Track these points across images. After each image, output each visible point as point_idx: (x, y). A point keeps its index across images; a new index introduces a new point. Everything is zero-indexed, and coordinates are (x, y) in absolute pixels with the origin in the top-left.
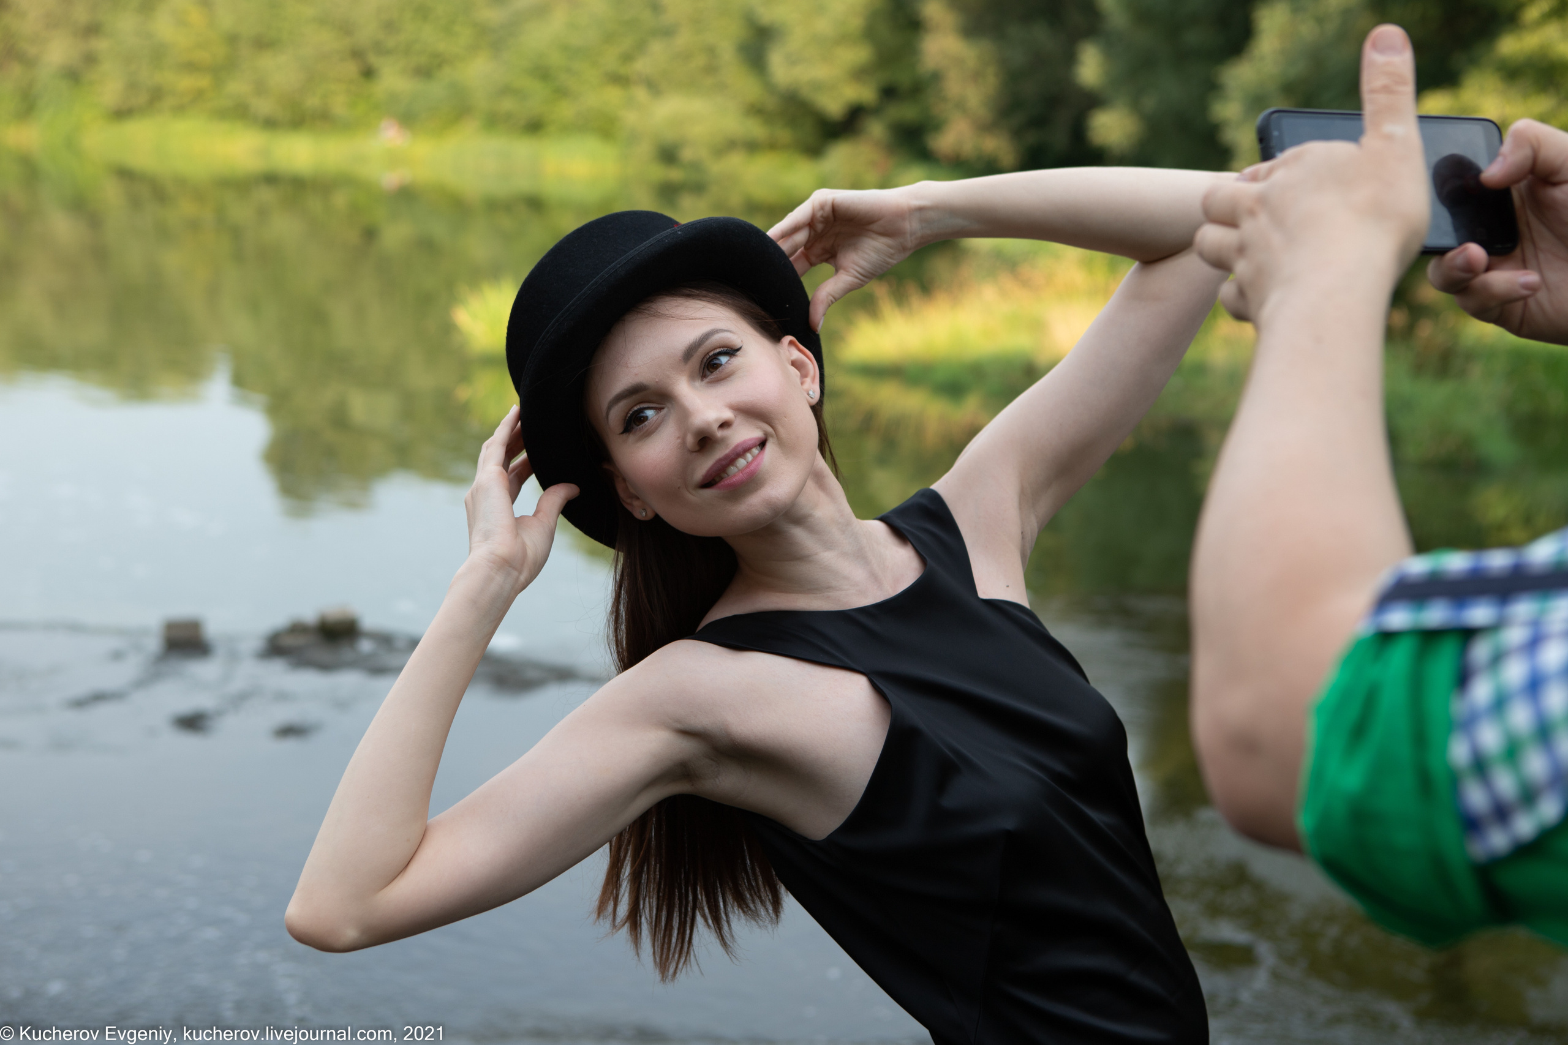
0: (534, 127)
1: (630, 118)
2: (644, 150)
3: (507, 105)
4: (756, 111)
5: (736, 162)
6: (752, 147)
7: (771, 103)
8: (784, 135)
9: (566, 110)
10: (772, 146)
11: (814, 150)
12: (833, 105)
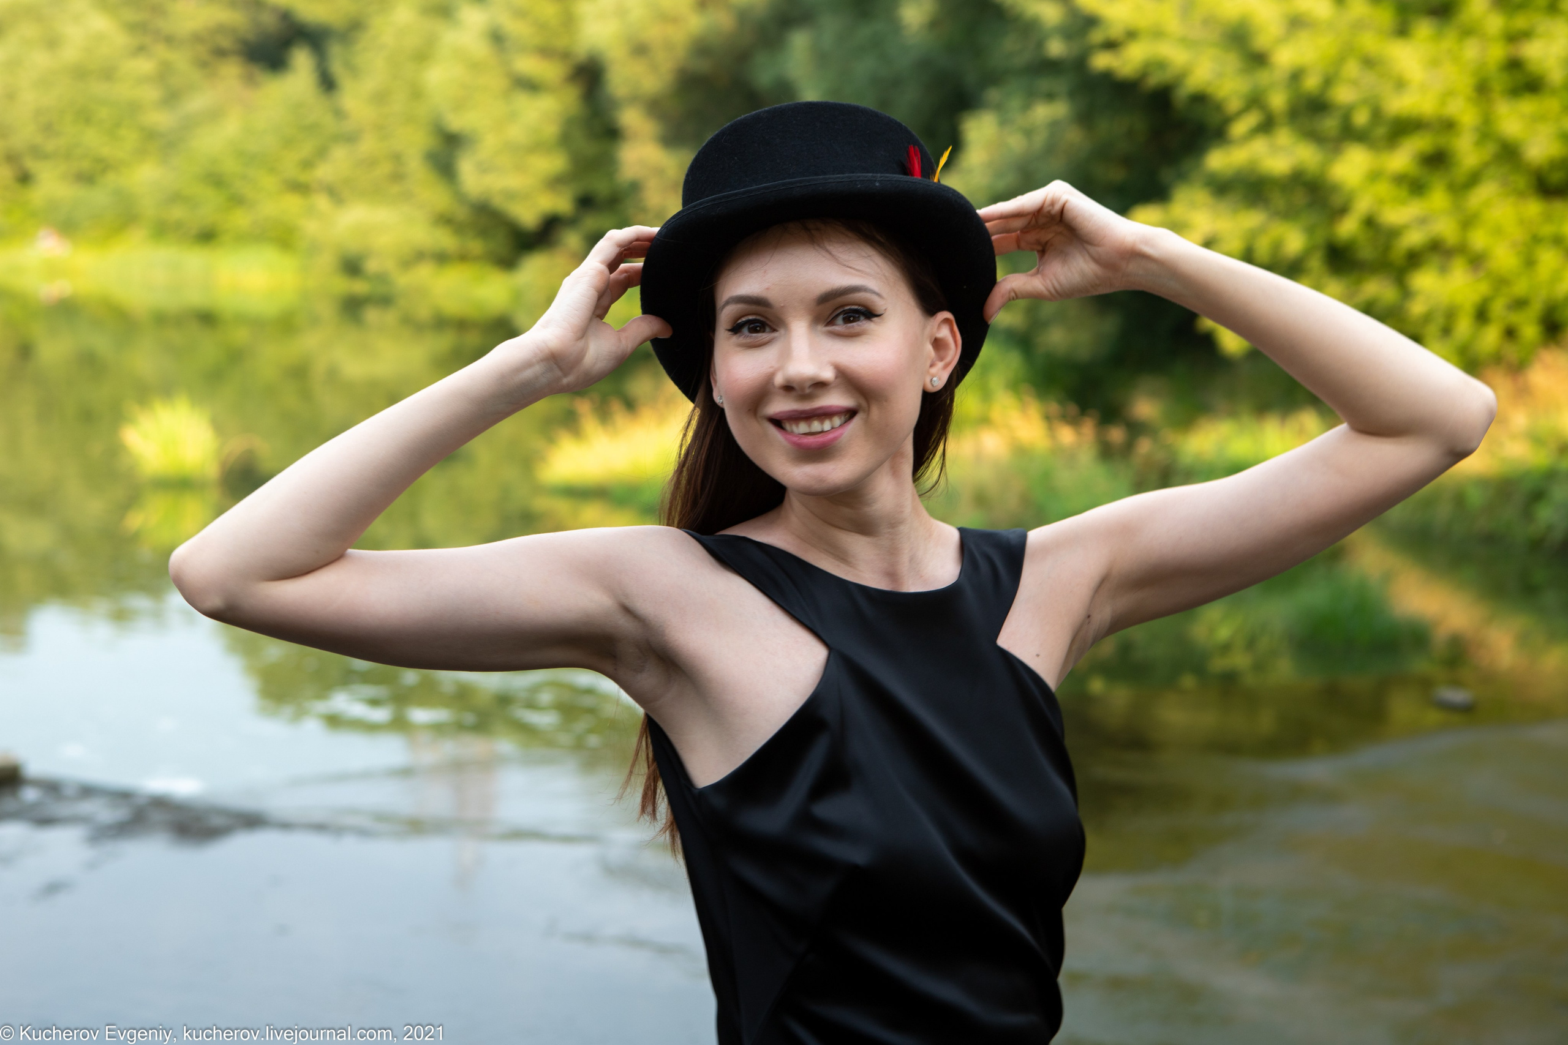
0: (207, 237)
1: (311, 227)
2: (326, 261)
3: (177, 213)
4: (445, 220)
5: (424, 273)
6: (442, 258)
7: (462, 213)
8: (476, 246)
9: (241, 219)
10: (463, 258)
11: (507, 262)
12: (528, 215)
